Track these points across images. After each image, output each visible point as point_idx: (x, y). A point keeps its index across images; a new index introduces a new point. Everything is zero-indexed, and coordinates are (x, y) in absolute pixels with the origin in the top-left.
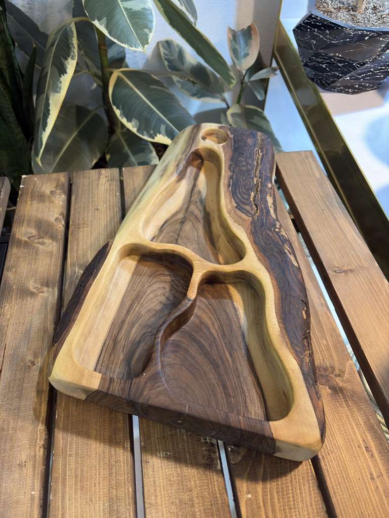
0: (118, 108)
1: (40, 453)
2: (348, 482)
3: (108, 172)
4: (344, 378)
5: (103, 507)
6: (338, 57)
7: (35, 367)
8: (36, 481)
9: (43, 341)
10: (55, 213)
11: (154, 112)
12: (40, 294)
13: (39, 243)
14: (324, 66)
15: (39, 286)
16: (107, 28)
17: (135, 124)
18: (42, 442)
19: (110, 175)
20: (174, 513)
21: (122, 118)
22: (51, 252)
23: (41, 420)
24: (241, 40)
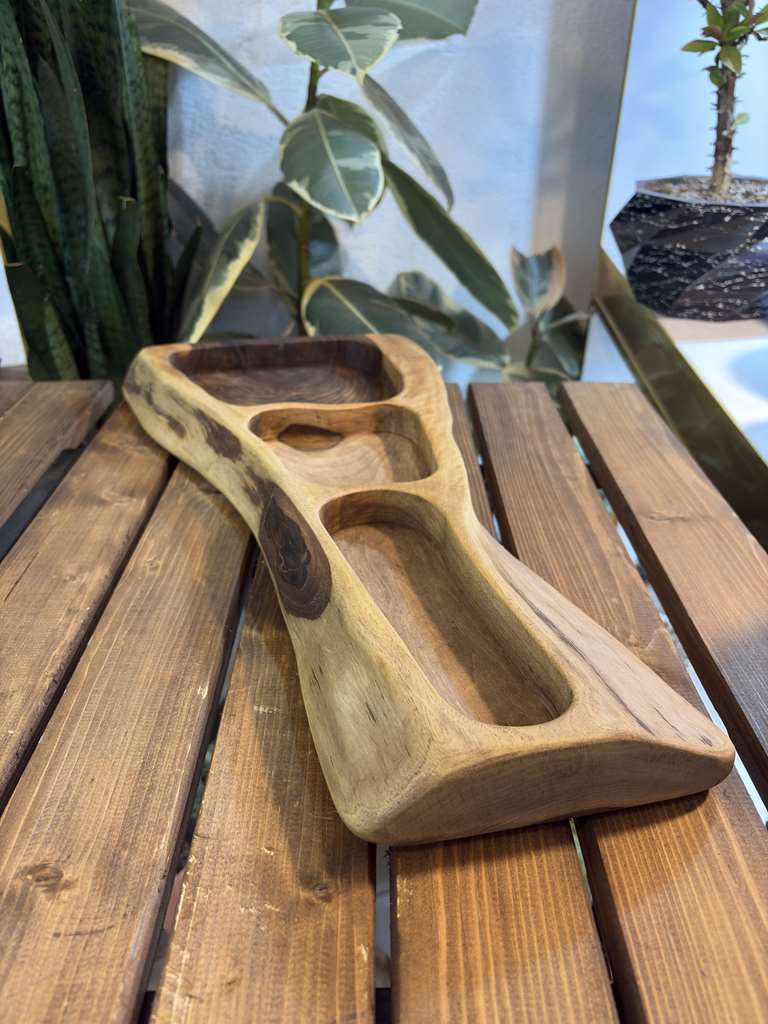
0: (313, 324)
1: (45, 683)
4: (647, 649)
5: (131, 763)
6: (681, 249)
7: (75, 582)
8: (22, 717)
9: (99, 556)
12: (116, 504)
14: (660, 271)
15: (117, 495)
16: (310, 189)
18: (53, 671)
20: (262, 788)
23: (62, 643)
24: (535, 270)
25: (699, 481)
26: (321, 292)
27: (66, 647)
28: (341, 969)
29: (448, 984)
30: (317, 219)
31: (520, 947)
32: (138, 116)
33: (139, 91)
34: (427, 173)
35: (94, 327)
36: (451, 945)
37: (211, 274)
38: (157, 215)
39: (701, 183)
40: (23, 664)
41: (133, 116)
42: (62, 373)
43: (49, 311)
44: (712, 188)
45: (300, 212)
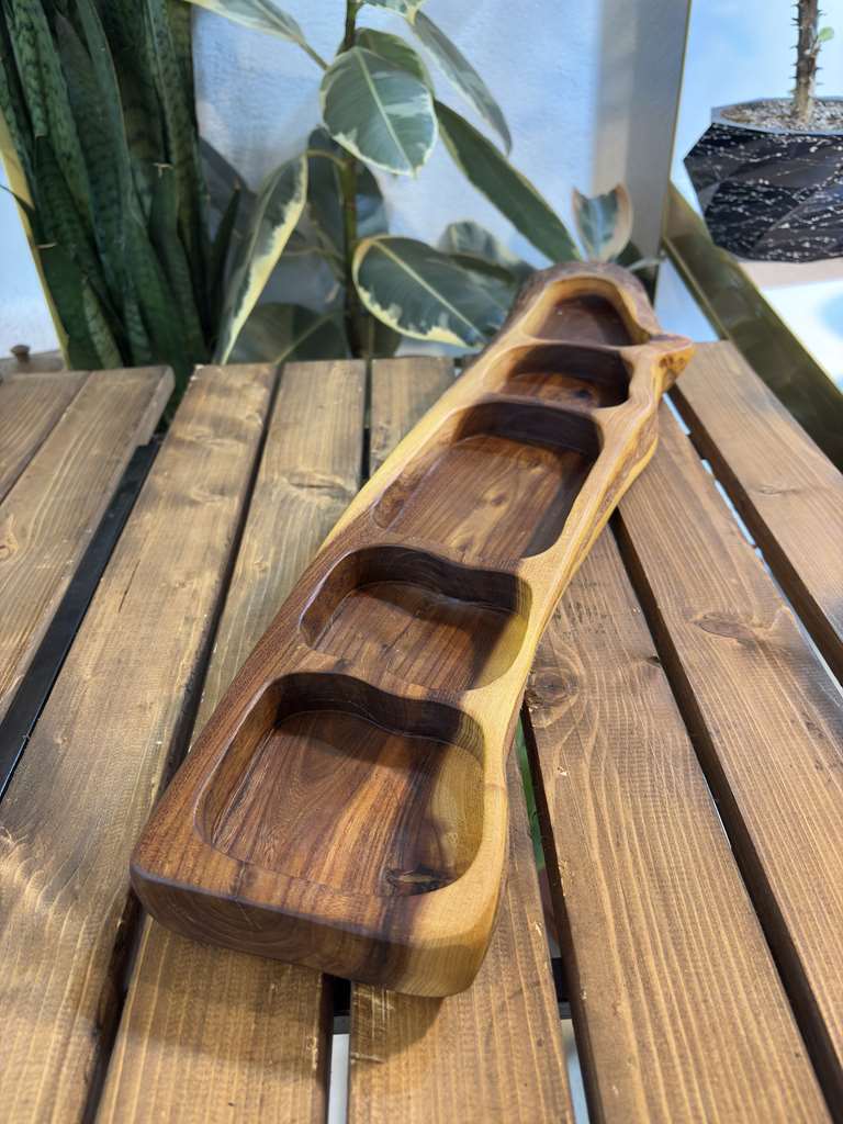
0: (367, 289)
2: (767, 768)
4: (770, 630)
6: (763, 185)
7: (185, 589)
8: (166, 728)
13: (214, 444)
14: (740, 210)
16: (358, 142)
17: (394, 312)
18: (185, 681)
19: (348, 368)
21: (373, 305)
23: (187, 653)
24: (598, 213)
25: (807, 448)
26: (372, 253)
27: (193, 657)
28: (520, 943)
29: (619, 952)
30: (359, 170)
31: (682, 916)
32: (166, 70)
33: (166, 43)
34: (484, 115)
35: (135, 308)
36: (617, 917)
37: (253, 242)
38: (191, 179)
39: (781, 107)
40: (153, 675)
41: (162, 71)
42: (104, 360)
43: (87, 294)
44: (795, 114)
45: (343, 165)
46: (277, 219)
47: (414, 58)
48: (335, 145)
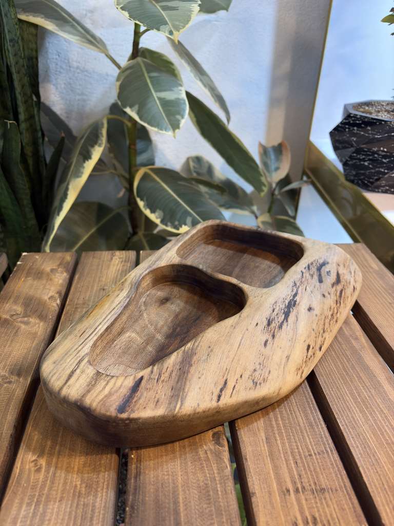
0: (142, 200)
3: (123, 254)
6: (383, 151)
10: (51, 292)
11: (181, 204)
13: (22, 322)
14: (366, 164)
16: (138, 113)
17: (159, 215)
19: (124, 256)
21: (146, 209)
22: (36, 333)
24: (272, 155)
26: (145, 177)
37: (72, 169)
45: (129, 124)
46: (87, 156)
47: (173, 67)
48: (125, 113)
